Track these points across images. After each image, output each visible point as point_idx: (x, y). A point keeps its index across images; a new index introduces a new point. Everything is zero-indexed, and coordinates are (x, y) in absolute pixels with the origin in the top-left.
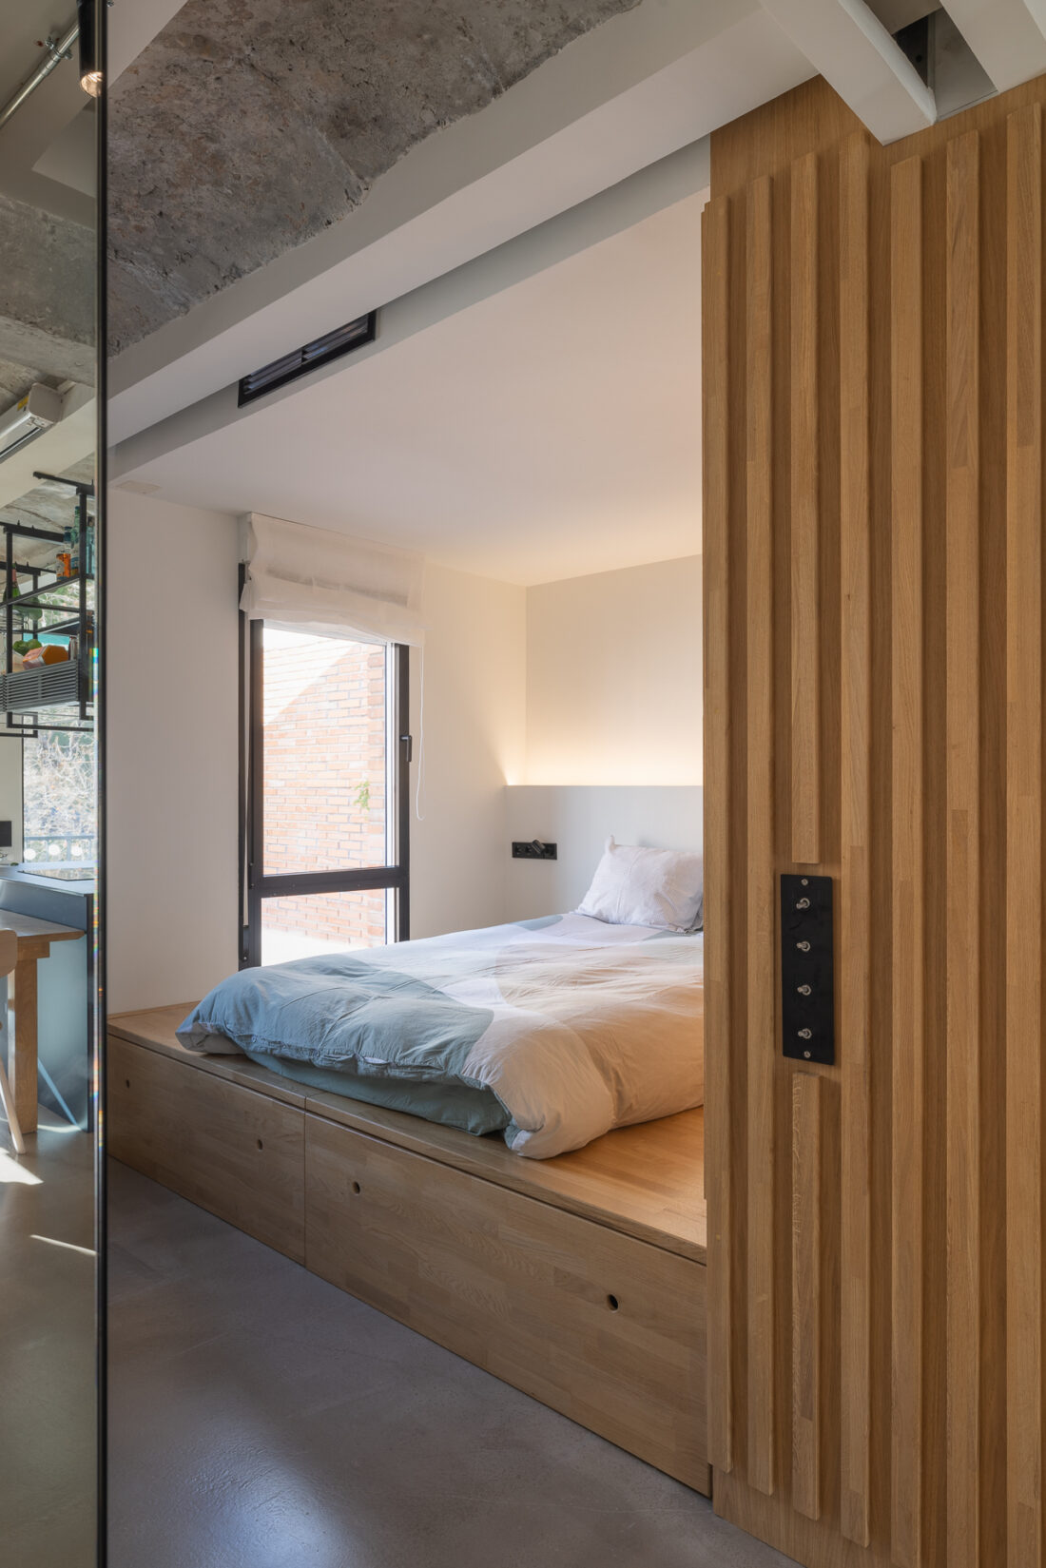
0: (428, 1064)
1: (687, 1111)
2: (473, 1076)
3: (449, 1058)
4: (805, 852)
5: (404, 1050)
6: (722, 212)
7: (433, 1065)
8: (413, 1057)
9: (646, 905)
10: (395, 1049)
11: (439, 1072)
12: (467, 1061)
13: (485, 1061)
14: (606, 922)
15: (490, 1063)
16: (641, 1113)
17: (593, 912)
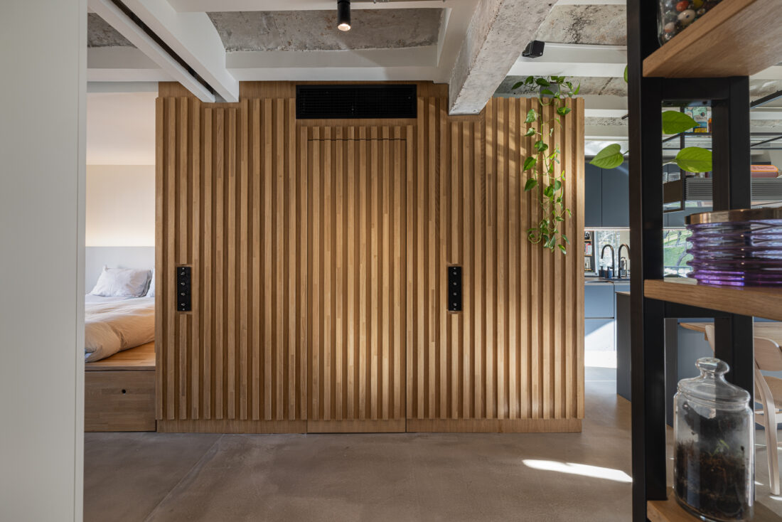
1: (145, 344)
4: (183, 261)
6: (162, 101)
9: (123, 288)
14: (104, 296)
16: (129, 345)
17: (99, 293)
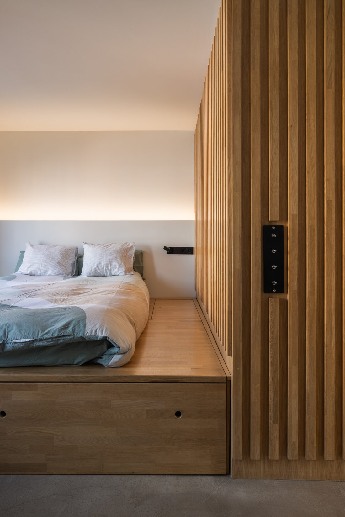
0: (62, 335)
2: (93, 334)
3: (75, 329)
4: (274, 216)
5: (43, 331)
7: (66, 334)
8: (51, 333)
10: (36, 332)
11: (69, 337)
12: (86, 328)
13: (97, 326)
15: (101, 327)
